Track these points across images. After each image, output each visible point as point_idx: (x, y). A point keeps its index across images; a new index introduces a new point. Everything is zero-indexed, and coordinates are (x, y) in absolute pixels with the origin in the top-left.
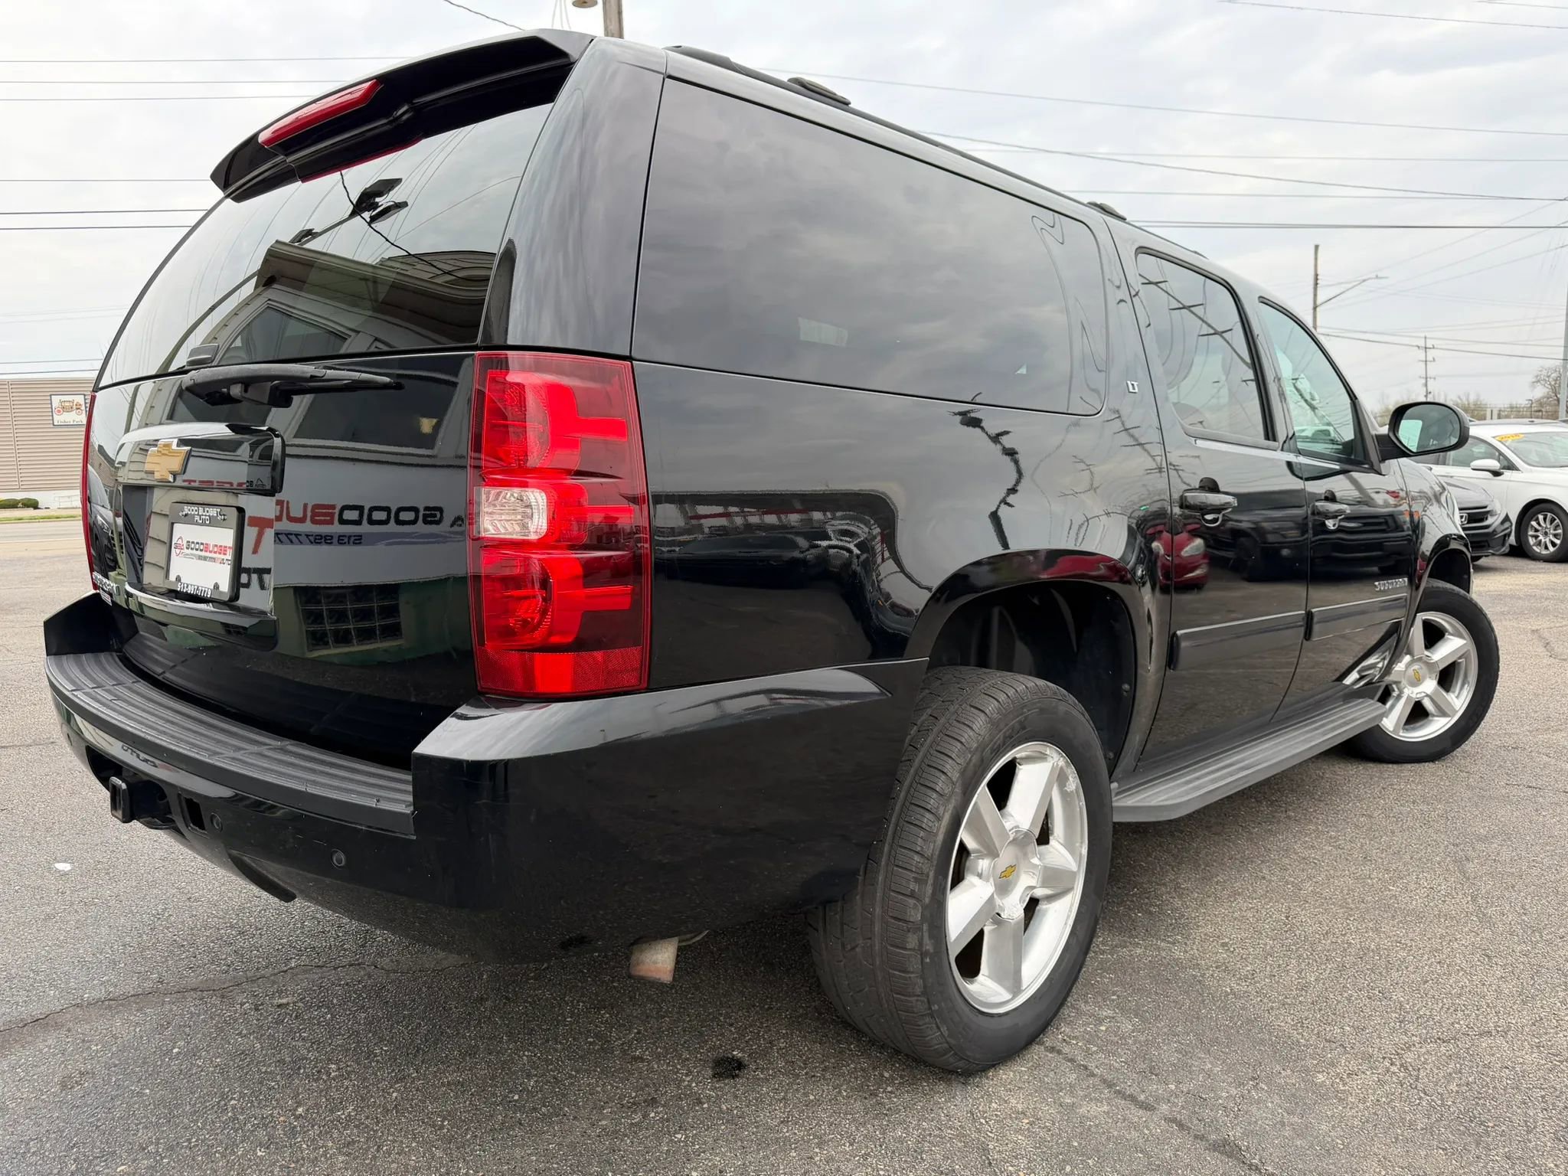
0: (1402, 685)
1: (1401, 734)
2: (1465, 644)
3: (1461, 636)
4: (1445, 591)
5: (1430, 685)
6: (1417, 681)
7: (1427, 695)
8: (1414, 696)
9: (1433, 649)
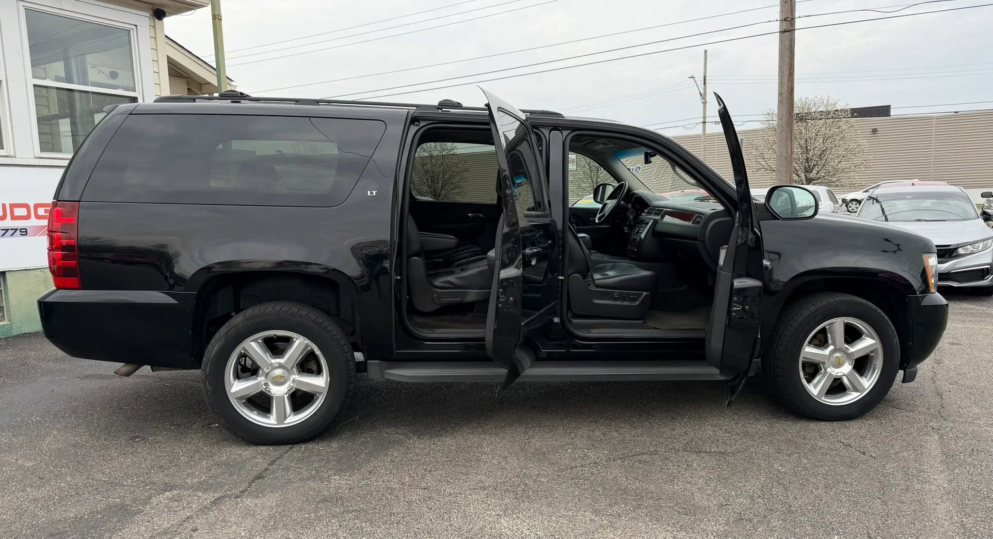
0: (826, 366)
1: (823, 399)
2: (875, 343)
3: (873, 338)
4: (861, 304)
5: (847, 368)
6: (838, 365)
7: (844, 375)
8: (834, 374)
9: (852, 344)
